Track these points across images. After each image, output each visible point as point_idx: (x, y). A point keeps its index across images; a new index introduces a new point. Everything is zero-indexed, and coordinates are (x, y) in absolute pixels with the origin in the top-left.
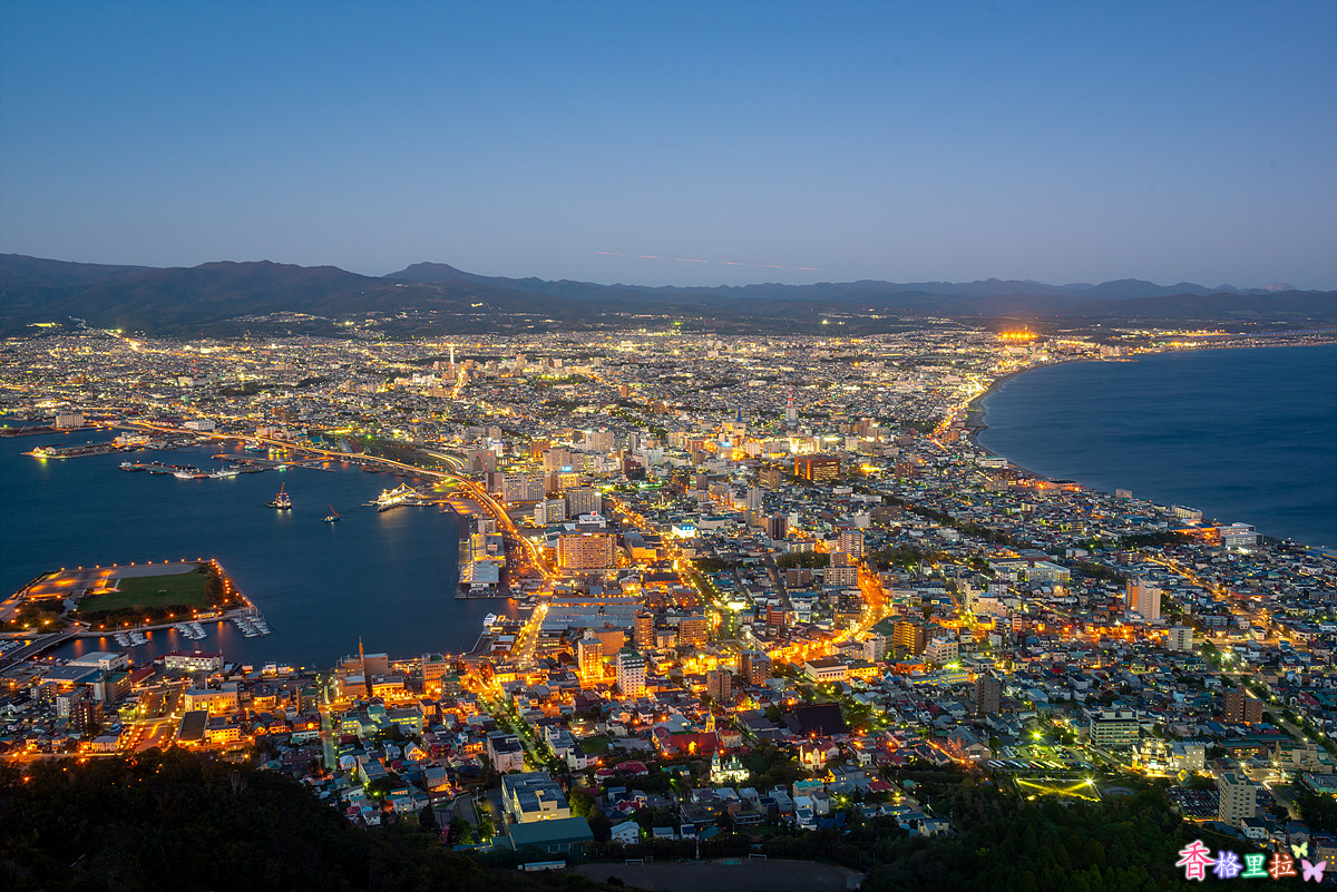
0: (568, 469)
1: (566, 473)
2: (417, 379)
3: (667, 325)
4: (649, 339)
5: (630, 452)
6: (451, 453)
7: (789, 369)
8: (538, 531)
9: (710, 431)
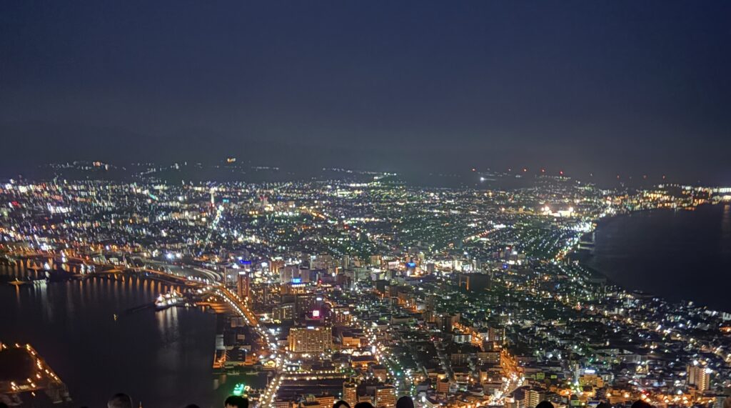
0: (298, 281)
1: (297, 284)
2: (187, 213)
3: (370, 180)
4: (359, 189)
5: (344, 270)
6: (210, 268)
7: (456, 212)
8: (275, 326)
9: (400, 255)
